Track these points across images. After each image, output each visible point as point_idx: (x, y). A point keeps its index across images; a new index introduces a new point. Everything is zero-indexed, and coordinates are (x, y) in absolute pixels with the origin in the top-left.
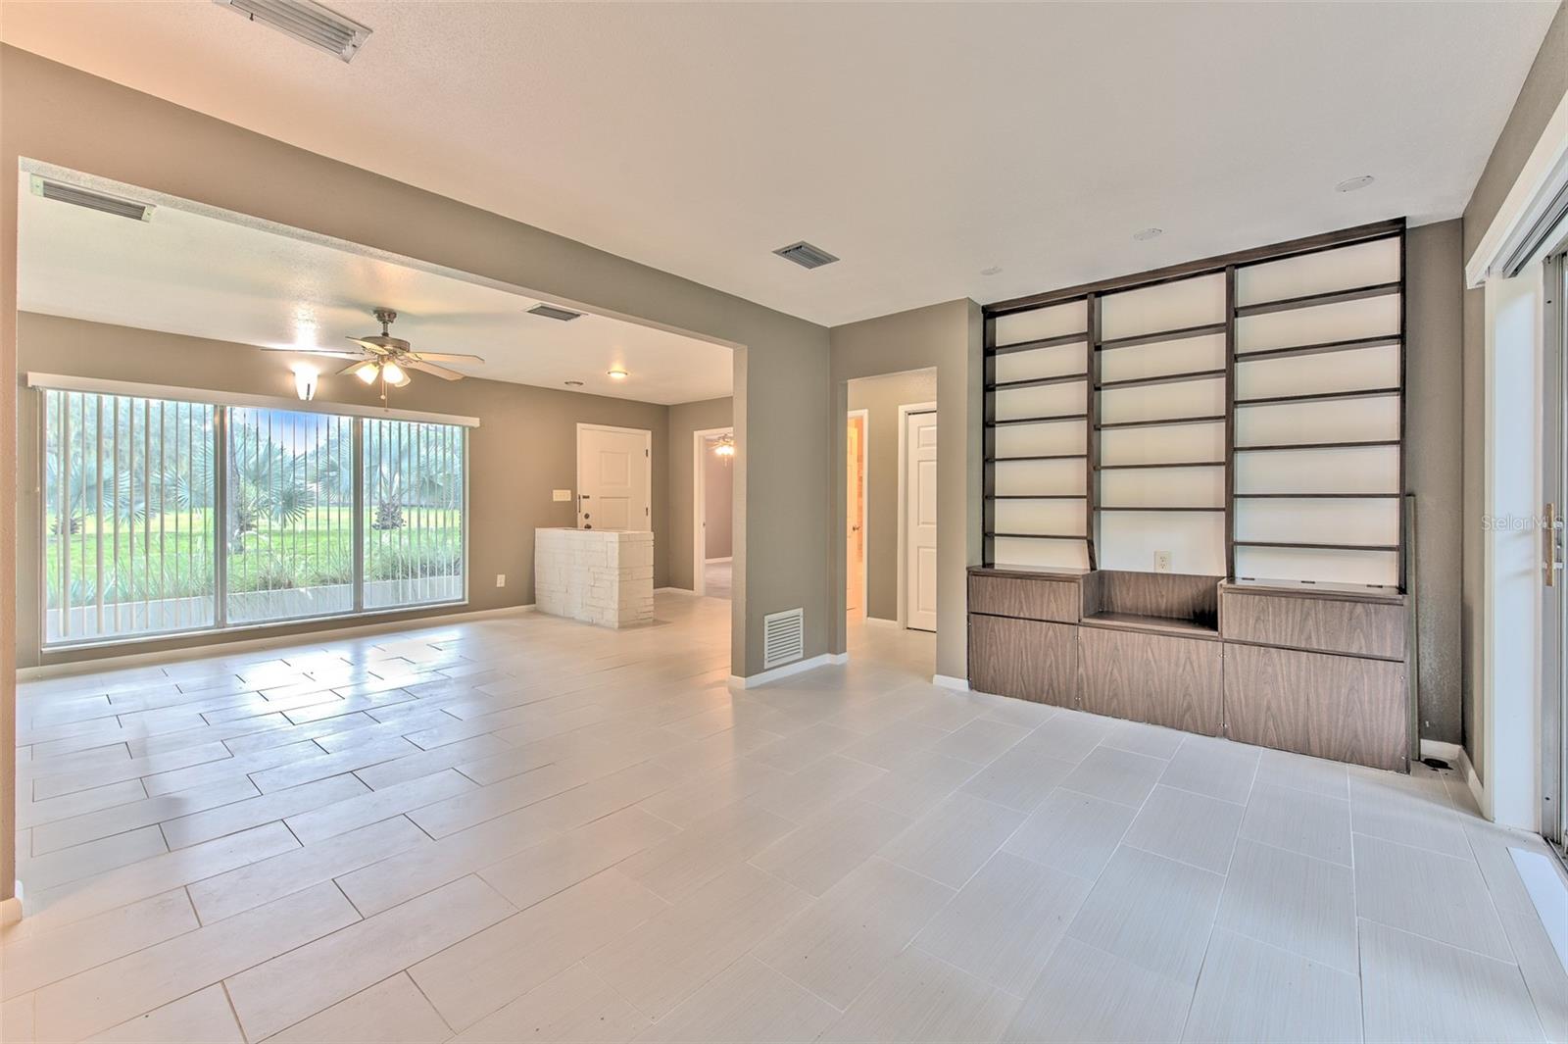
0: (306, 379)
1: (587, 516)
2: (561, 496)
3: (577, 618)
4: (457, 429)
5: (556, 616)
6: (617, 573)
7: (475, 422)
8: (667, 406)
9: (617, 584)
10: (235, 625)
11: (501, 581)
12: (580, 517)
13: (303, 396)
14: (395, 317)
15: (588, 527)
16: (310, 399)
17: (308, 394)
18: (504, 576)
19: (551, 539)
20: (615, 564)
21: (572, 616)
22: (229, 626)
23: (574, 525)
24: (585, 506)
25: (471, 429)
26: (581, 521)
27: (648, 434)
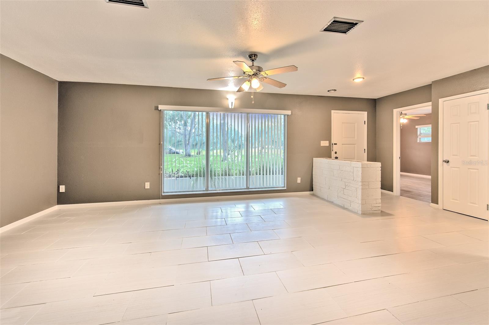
0: (231, 100)
1: (336, 153)
2: (324, 143)
3: (335, 202)
4: (282, 116)
5: (323, 199)
6: (360, 184)
7: (289, 112)
8: (375, 99)
9: (361, 190)
10: (211, 191)
11: (299, 180)
12: (333, 153)
13: (230, 107)
14: (257, 57)
15: (336, 158)
16: (233, 108)
17: (232, 106)
18: (300, 178)
19: (320, 163)
20: (360, 179)
21: (332, 201)
22: (210, 191)
23: (330, 157)
24: (335, 148)
25: (288, 115)
26: (333, 155)
27: (366, 113)
